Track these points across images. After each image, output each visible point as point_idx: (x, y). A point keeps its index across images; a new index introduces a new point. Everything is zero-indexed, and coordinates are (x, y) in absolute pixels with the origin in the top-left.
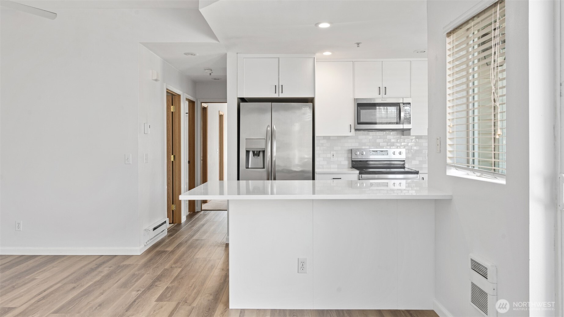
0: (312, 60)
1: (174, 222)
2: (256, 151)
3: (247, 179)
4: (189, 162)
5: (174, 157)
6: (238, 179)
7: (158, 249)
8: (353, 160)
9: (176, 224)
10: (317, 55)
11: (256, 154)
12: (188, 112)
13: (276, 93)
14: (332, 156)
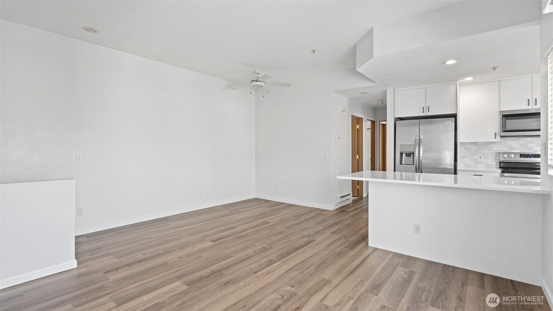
0: (455, 85)
1: (359, 196)
2: (408, 153)
3: (401, 171)
4: (371, 160)
5: (359, 156)
6: (395, 171)
7: (342, 209)
8: (500, 161)
9: (360, 197)
10: (461, 81)
11: (408, 155)
12: (370, 128)
13: (423, 112)
14: (479, 158)
